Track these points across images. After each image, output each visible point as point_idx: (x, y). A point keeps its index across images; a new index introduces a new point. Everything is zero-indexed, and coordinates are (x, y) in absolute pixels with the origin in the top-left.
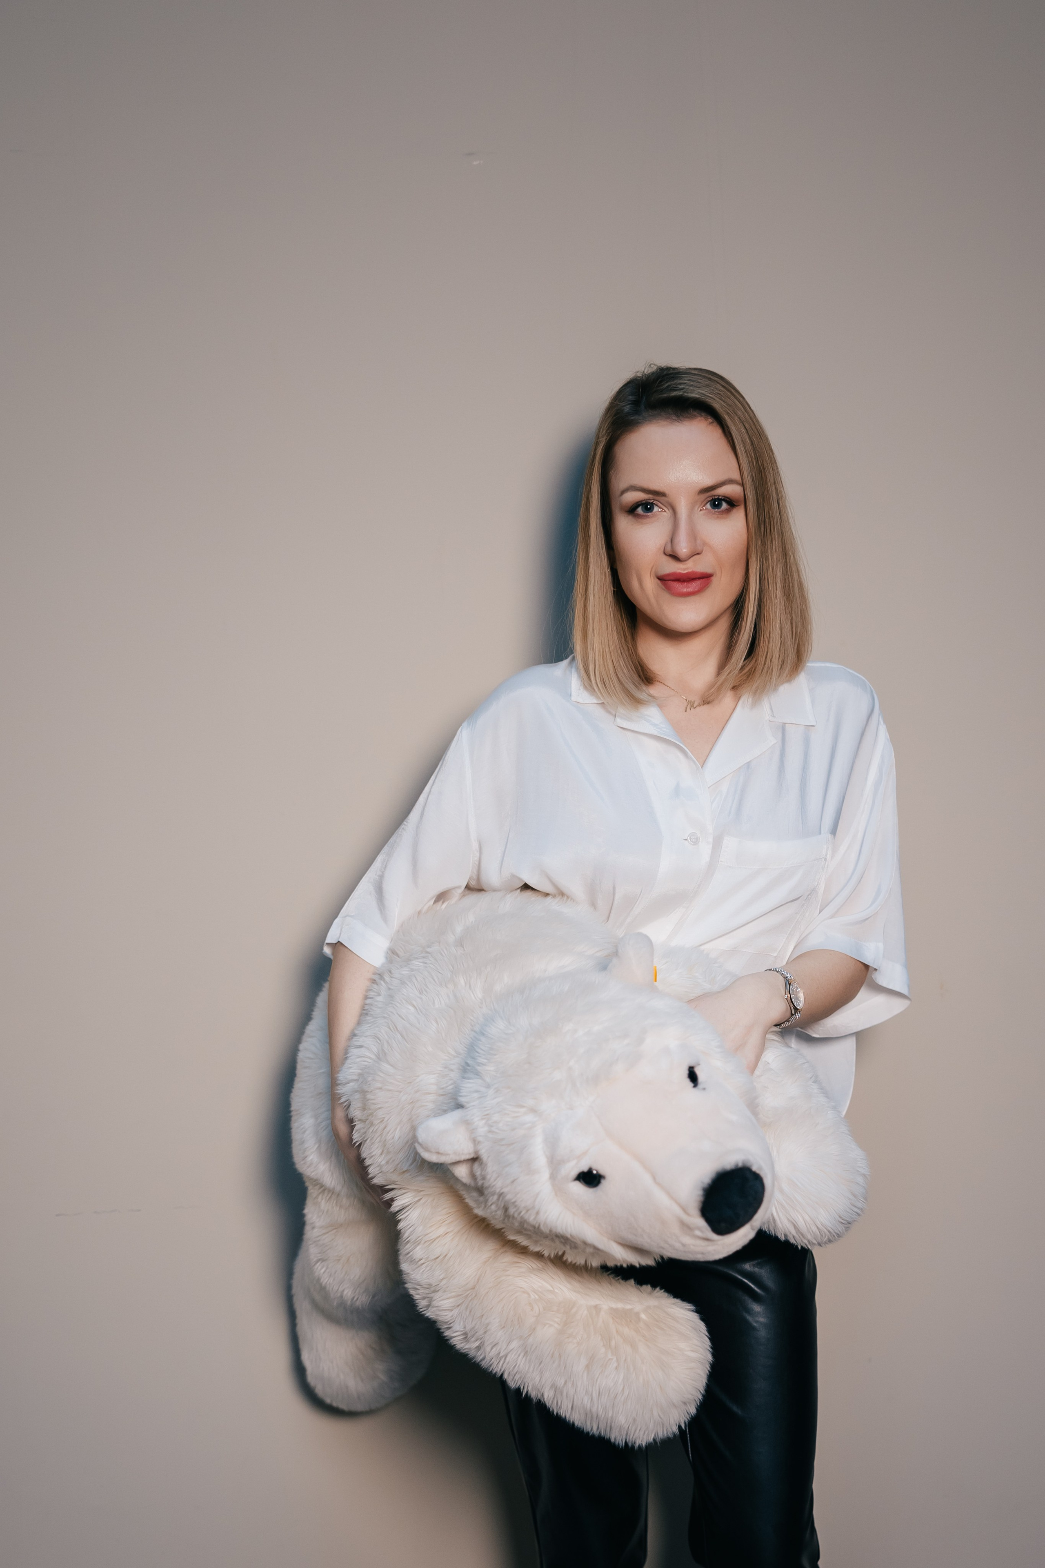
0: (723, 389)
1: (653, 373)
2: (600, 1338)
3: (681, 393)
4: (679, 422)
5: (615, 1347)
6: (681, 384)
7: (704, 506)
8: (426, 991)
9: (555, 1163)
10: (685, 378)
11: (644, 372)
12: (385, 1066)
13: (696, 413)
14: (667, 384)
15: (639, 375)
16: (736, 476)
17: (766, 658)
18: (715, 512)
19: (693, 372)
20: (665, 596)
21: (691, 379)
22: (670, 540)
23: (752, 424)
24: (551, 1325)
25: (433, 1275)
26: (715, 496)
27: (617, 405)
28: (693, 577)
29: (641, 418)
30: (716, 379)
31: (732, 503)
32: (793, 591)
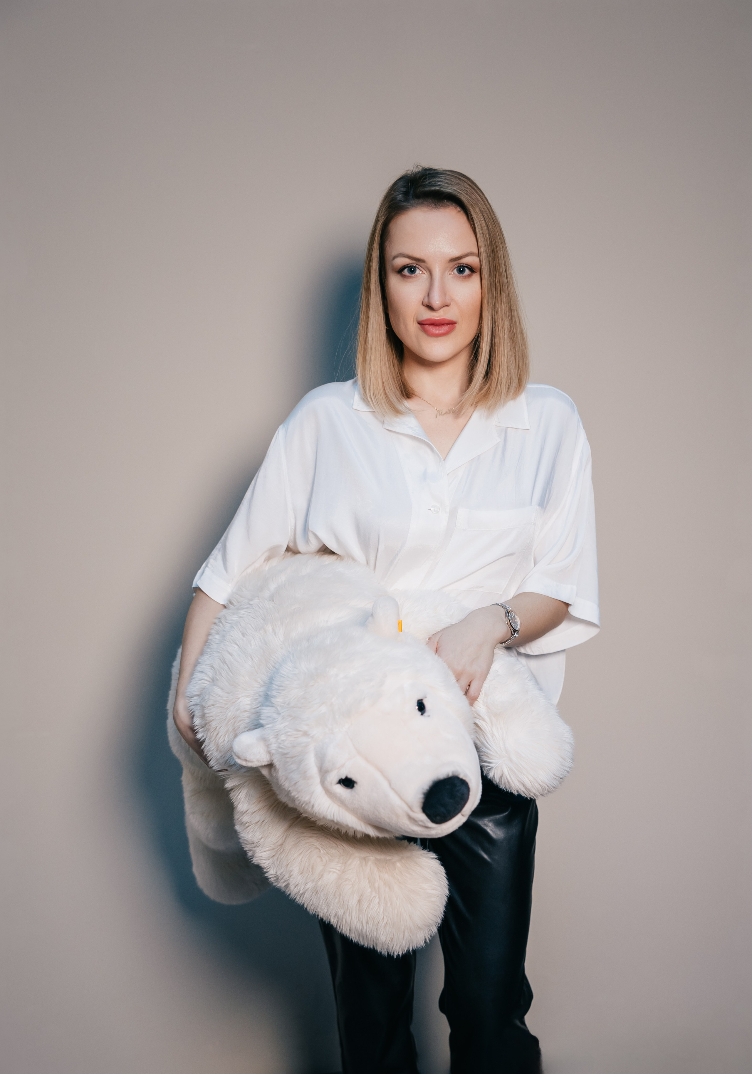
0: (468, 187)
1: (419, 172)
2: (367, 881)
3: (439, 188)
4: (436, 209)
5: (378, 888)
6: (439, 181)
7: (452, 271)
8: (246, 635)
9: (323, 772)
10: (442, 177)
11: (412, 171)
12: (217, 690)
13: (449, 204)
14: (429, 181)
15: (409, 173)
16: (475, 251)
17: (497, 383)
18: (460, 276)
19: (448, 173)
20: (423, 336)
21: (446, 178)
22: (427, 295)
23: (489, 214)
24: (334, 872)
25: (255, 835)
26: (460, 264)
27: (393, 194)
28: (444, 323)
29: (409, 205)
30: (464, 179)
31: (472, 270)
32: (517, 336)
